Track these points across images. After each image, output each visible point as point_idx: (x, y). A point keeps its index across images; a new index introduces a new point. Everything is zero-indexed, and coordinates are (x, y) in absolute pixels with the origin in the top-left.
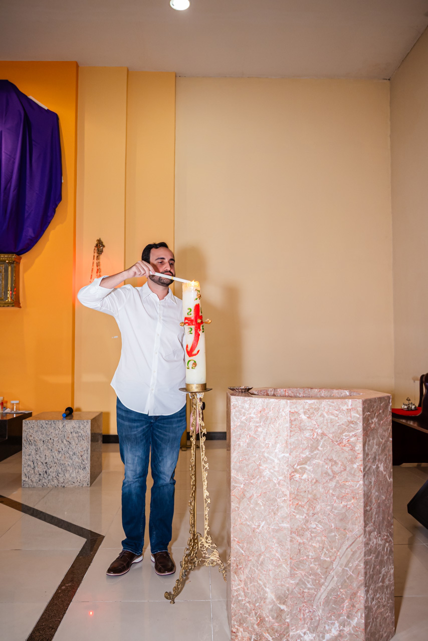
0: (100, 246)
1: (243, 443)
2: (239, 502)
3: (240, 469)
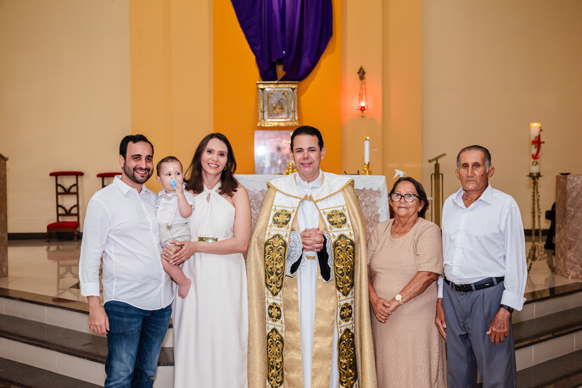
0: (362, 73)
1: (574, 195)
2: (571, 219)
3: (572, 206)
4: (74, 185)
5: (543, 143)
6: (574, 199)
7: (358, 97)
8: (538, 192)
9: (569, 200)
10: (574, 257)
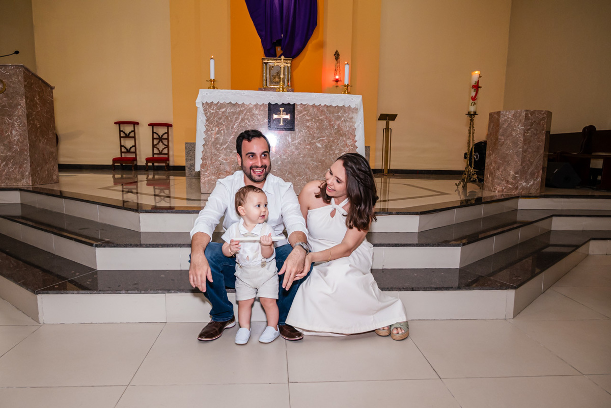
1: (505, 126)
2: (501, 146)
3: (503, 135)
4: (132, 131)
5: (480, 87)
6: (506, 130)
7: (333, 72)
8: (473, 127)
9: (501, 131)
10: (501, 175)
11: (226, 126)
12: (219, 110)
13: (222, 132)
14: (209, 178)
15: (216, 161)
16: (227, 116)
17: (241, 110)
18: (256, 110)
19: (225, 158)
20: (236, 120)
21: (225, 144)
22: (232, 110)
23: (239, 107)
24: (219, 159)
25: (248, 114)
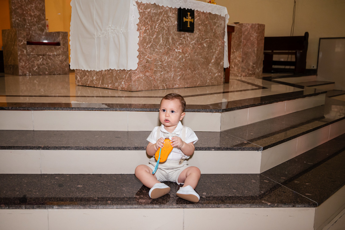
11: (150, 26)
12: (146, 10)
13: (148, 31)
14: (138, 76)
15: (143, 59)
16: (151, 17)
17: (160, 12)
18: (170, 12)
19: (150, 56)
20: (157, 21)
21: (150, 43)
22: (154, 11)
23: (159, 9)
24: (146, 57)
25: (165, 15)
